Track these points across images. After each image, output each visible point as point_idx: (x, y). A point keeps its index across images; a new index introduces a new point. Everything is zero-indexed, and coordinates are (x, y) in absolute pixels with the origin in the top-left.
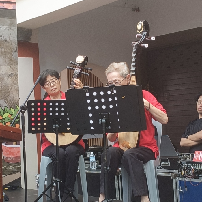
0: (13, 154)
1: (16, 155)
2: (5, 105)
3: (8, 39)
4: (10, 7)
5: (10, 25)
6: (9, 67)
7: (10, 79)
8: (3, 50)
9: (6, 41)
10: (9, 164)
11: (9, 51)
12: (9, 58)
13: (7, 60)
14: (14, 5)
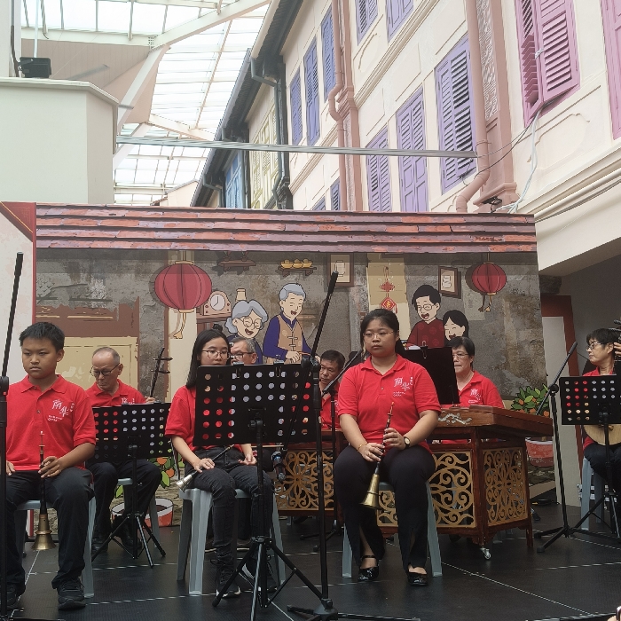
0: (541, 453)
1: (546, 456)
2: (527, 384)
3: (527, 293)
4: (529, 248)
5: (529, 273)
6: (530, 331)
7: (532, 348)
8: (520, 307)
9: (524, 295)
10: (537, 469)
11: (529, 309)
12: (529, 319)
13: (527, 321)
14: (534, 246)
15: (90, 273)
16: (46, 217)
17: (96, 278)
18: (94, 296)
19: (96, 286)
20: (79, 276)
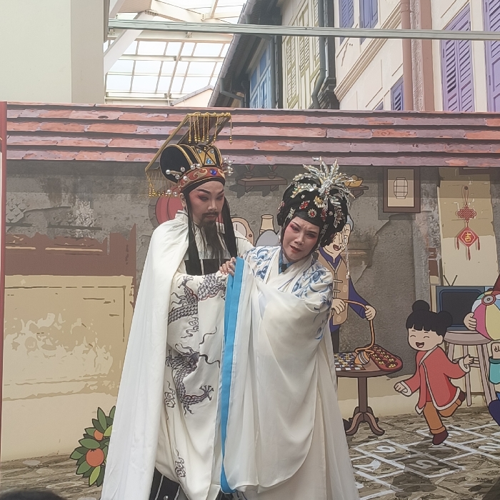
15: (75, 192)
16: (19, 120)
17: (82, 199)
18: (78, 222)
19: (82, 210)
20: (60, 197)
